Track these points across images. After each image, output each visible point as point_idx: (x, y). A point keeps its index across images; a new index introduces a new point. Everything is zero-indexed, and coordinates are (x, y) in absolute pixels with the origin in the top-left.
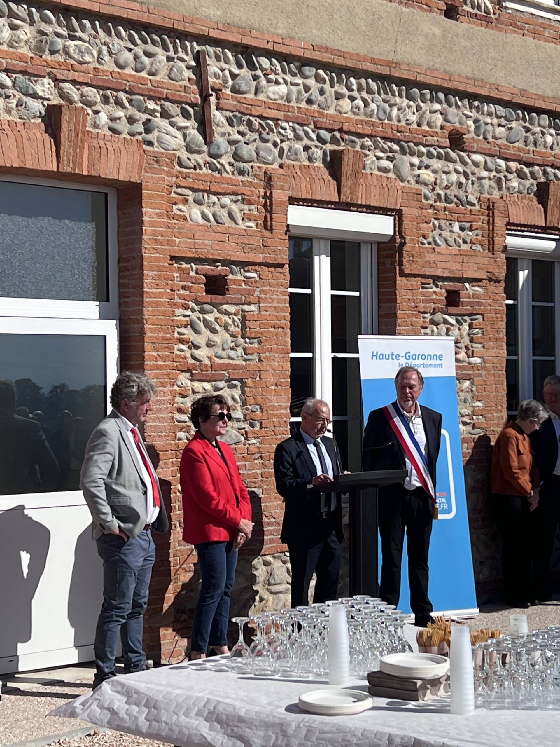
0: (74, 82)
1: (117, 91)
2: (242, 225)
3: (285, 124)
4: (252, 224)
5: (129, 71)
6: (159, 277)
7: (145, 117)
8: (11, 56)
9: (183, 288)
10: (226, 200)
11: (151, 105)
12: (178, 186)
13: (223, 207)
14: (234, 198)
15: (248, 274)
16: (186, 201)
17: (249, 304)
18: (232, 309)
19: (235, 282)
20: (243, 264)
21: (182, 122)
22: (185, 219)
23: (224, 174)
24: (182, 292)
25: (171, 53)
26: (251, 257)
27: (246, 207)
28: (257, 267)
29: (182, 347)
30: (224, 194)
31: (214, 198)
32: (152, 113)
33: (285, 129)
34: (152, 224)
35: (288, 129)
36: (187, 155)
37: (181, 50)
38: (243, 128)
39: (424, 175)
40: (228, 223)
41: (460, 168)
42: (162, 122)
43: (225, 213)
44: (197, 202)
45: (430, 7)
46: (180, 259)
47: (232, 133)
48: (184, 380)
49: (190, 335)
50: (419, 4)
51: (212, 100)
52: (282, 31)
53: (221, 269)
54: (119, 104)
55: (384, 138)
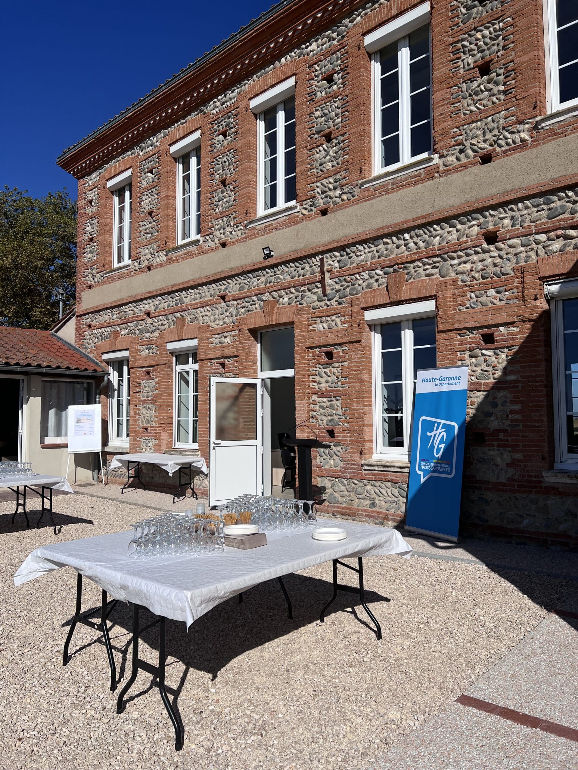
0: (275, 291)
1: (290, 288)
2: (340, 327)
3: (364, 274)
4: (346, 325)
5: (296, 278)
6: (300, 357)
7: (300, 294)
8: (256, 290)
9: (314, 359)
10: (334, 317)
11: (302, 288)
12: (312, 318)
13: (333, 321)
14: (337, 316)
15: (343, 348)
16: (316, 323)
17: (343, 362)
18: (337, 365)
19: (336, 353)
20: (340, 344)
21: (315, 290)
22: (315, 330)
23: (332, 307)
24: (314, 361)
25: (312, 264)
26: (341, 341)
27: (343, 318)
28: (346, 345)
29: (315, 384)
30: (333, 315)
31: (328, 318)
32: (303, 291)
33: (363, 276)
34: (298, 336)
35: (365, 275)
36: (317, 304)
37: (316, 261)
38: (344, 283)
39: (460, 268)
40: (335, 328)
41: (495, 254)
42: (308, 293)
43: (333, 324)
44: (321, 322)
45: (464, 167)
46: (311, 348)
47: (338, 287)
48: (315, 397)
49: (317, 378)
50: (456, 169)
51: (327, 275)
52: (360, 230)
53: (330, 349)
54: (291, 293)
55: (429, 257)
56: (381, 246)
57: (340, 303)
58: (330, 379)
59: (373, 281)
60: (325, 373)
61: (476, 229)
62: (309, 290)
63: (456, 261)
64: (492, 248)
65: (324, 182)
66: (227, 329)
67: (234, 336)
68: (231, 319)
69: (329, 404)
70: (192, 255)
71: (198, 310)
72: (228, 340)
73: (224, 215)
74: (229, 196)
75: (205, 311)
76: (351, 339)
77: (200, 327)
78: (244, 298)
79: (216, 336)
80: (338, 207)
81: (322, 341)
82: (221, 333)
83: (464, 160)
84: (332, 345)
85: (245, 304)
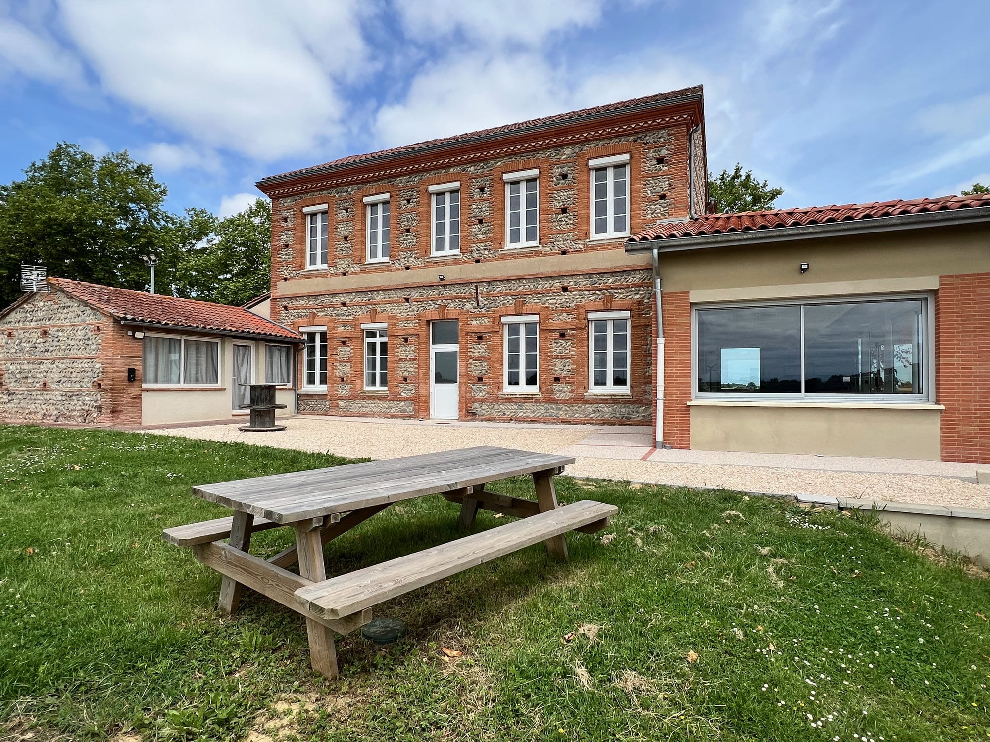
0: (445, 300)
1: (455, 299)
2: (487, 324)
4: (490, 323)
5: (459, 294)
6: (462, 338)
7: (462, 303)
8: (431, 298)
9: (470, 340)
10: (483, 318)
11: (464, 300)
12: (469, 317)
14: (485, 317)
15: (489, 335)
16: (472, 320)
17: (488, 342)
18: (485, 343)
19: (484, 337)
20: (487, 333)
21: (472, 302)
22: (471, 324)
23: (482, 313)
25: (470, 288)
26: (487, 331)
27: (489, 319)
28: (490, 333)
29: (471, 353)
31: (480, 318)
32: (464, 302)
33: (500, 298)
34: (460, 326)
35: (502, 298)
36: (473, 310)
37: (473, 287)
38: (489, 301)
39: (551, 301)
40: (484, 324)
41: (567, 297)
42: (468, 304)
43: (483, 321)
44: (475, 320)
45: (554, 254)
46: (468, 333)
47: (486, 302)
48: (471, 360)
49: (473, 350)
50: (550, 254)
51: (480, 296)
52: (499, 275)
54: (456, 302)
55: (536, 294)
56: (511, 285)
57: (487, 311)
58: (480, 351)
59: (506, 302)
60: (477, 347)
61: (558, 284)
62: (468, 302)
63: (549, 298)
64: (565, 294)
65: (478, 245)
66: (410, 319)
67: (415, 323)
68: (413, 313)
69: (480, 364)
70: (383, 271)
71: (387, 306)
72: (411, 325)
73: (407, 249)
74: (412, 240)
75: (392, 306)
76: (494, 330)
77: (389, 316)
78: (423, 301)
79: (402, 322)
80: (487, 260)
81: (476, 330)
82: (406, 320)
83: (554, 251)
84: (480, 333)
85: (423, 305)
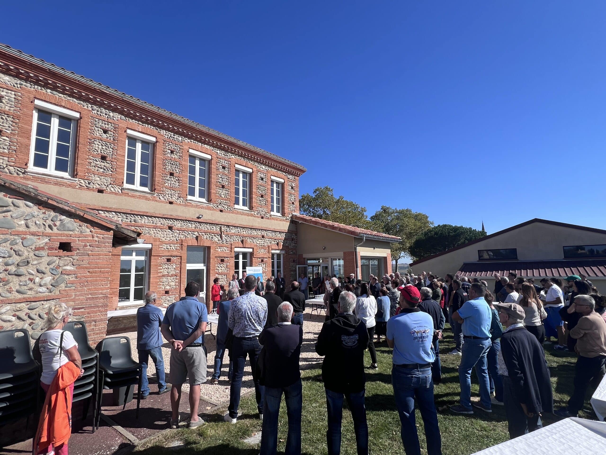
0: (201, 232)
1: (207, 233)
3: (234, 236)
4: (229, 251)
5: (209, 230)
6: (213, 260)
7: (212, 236)
9: (217, 261)
12: (217, 246)
14: (226, 247)
15: (228, 259)
16: (218, 248)
17: (228, 263)
18: (225, 264)
19: (225, 260)
20: (227, 257)
21: (217, 237)
22: (218, 251)
23: (224, 244)
25: (216, 227)
27: (228, 249)
29: (217, 270)
30: (224, 247)
31: (222, 248)
34: (212, 252)
36: (218, 242)
37: (218, 227)
38: (228, 237)
39: (257, 242)
40: (225, 251)
41: (264, 241)
43: (224, 250)
44: (220, 248)
45: (259, 217)
46: (216, 257)
47: (226, 238)
49: (218, 268)
50: (257, 217)
51: (223, 233)
52: (234, 222)
53: (223, 258)
54: (207, 235)
55: (251, 237)
56: (239, 230)
57: (227, 244)
58: (222, 269)
59: (237, 239)
60: (221, 266)
61: (260, 234)
62: (215, 236)
63: (256, 240)
64: (263, 239)
65: (221, 200)
66: (173, 243)
67: (177, 247)
68: (175, 239)
69: (222, 277)
70: (148, 199)
72: (173, 247)
73: (171, 188)
75: (156, 230)
76: (231, 256)
78: (184, 231)
79: (165, 245)
80: (226, 211)
81: (221, 255)
82: (169, 244)
85: (184, 233)
